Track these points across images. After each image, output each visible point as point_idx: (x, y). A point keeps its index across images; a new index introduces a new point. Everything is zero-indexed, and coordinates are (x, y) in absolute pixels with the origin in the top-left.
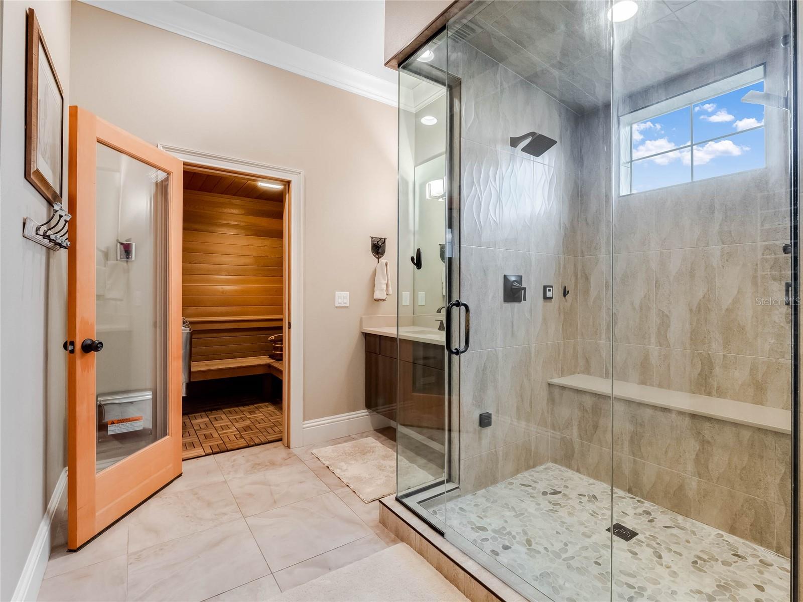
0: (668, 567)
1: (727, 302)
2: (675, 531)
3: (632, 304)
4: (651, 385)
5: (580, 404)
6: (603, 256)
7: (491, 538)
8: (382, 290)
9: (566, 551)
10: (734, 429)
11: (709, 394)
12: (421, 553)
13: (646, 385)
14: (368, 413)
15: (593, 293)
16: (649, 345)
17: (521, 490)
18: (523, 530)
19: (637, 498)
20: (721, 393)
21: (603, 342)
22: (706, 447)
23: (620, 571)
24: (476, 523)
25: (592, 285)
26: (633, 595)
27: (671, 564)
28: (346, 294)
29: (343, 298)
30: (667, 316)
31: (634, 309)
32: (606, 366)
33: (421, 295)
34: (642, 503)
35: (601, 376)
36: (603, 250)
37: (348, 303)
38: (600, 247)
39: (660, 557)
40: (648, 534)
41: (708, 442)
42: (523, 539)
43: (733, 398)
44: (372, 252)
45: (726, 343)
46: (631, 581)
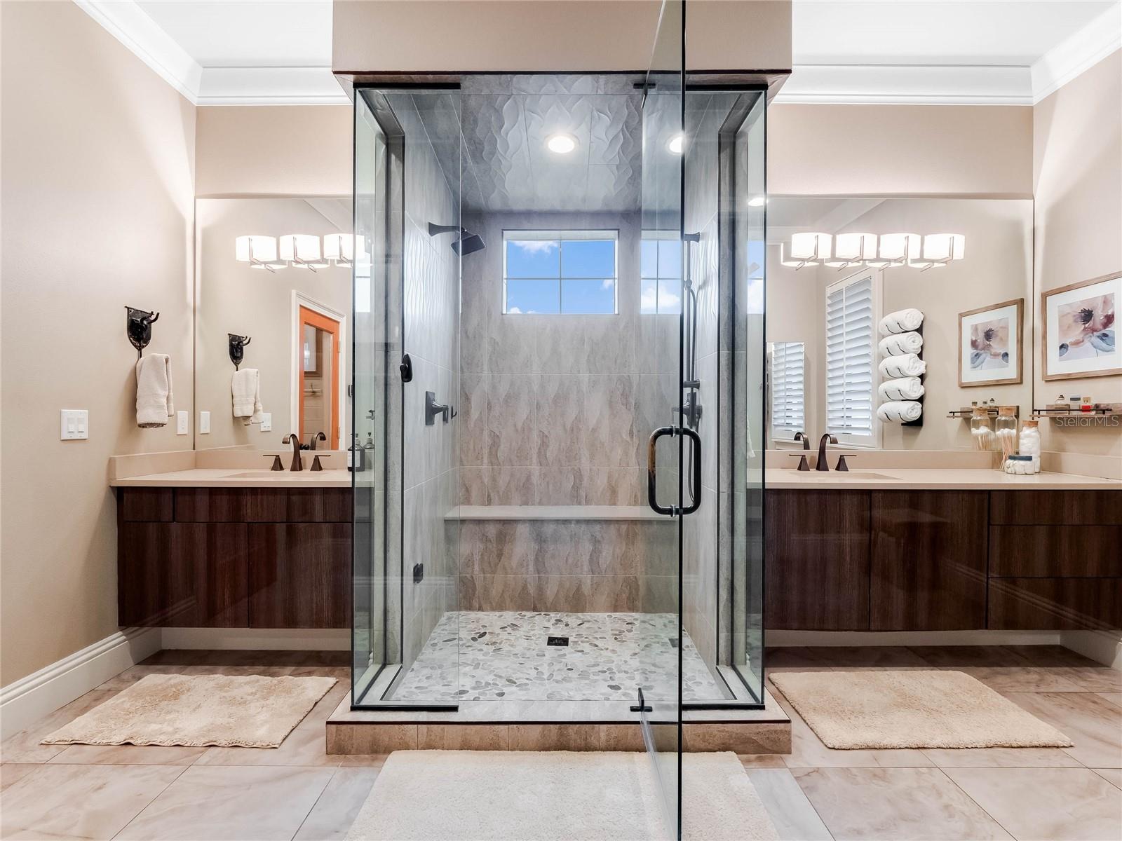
0: (607, 649)
1: (592, 422)
2: (586, 625)
3: (515, 426)
4: (533, 504)
5: (483, 535)
6: (486, 374)
7: (479, 695)
8: (161, 407)
9: (543, 673)
10: (616, 525)
11: (579, 504)
12: (429, 746)
13: (528, 505)
14: (124, 637)
15: (475, 414)
16: (531, 465)
17: (451, 646)
18: (495, 675)
19: (543, 613)
20: (588, 502)
21: (485, 466)
22: (597, 546)
23: (587, 666)
24: (450, 692)
25: (473, 406)
26: (610, 676)
27: (606, 647)
28: (84, 413)
29: (76, 422)
30: (546, 436)
31: (517, 430)
32: (488, 492)
33: (205, 417)
34: (549, 615)
35: (483, 504)
36: (486, 367)
37: (86, 431)
38: (483, 365)
39: (597, 646)
40: (574, 634)
41: (599, 541)
42: (504, 681)
43: (597, 504)
44: (129, 337)
45: (592, 457)
46: (599, 668)
